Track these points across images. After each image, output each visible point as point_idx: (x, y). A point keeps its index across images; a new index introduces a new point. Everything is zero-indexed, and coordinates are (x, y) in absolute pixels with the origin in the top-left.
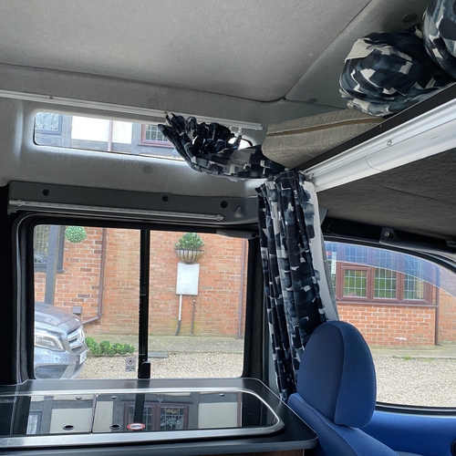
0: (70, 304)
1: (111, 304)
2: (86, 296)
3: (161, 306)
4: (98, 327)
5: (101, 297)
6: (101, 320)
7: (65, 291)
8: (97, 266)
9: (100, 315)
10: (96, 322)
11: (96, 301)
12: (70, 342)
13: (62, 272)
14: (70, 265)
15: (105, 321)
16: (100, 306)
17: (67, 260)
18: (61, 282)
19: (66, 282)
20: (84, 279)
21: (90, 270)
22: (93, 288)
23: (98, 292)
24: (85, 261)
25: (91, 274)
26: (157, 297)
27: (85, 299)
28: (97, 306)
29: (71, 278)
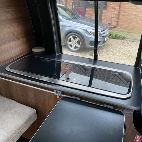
0: (108, 20)
1: (121, 21)
2: (113, 18)
3: (140, 23)
4: (116, 29)
5: (118, 18)
6: (117, 27)
7: (107, 16)
8: (118, 7)
9: (117, 25)
10: (115, 27)
11: (116, 20)
12: (102, 34)
13: (106, 9)
14: (109, 6)
15: (118, 27)
16: (118, 22)
17: (108, 4)
18: (105, 12)
19: (107, 13)
20: (113, 12)
21: (115, 8)
22: (116, 15)
23: (117, 16)
24: (114, 5)
25: (115, 10)
26: (138, 20)
27: (113, 19)
28: (116, 21)
29: (109, 11)
